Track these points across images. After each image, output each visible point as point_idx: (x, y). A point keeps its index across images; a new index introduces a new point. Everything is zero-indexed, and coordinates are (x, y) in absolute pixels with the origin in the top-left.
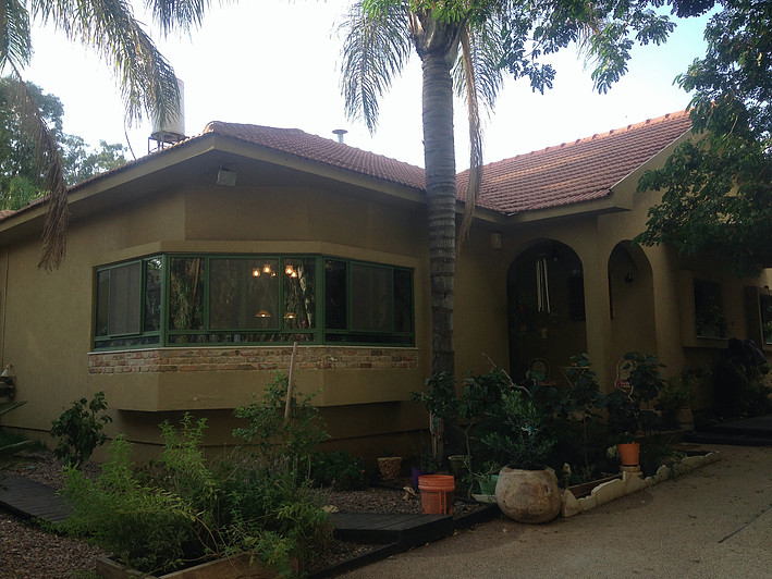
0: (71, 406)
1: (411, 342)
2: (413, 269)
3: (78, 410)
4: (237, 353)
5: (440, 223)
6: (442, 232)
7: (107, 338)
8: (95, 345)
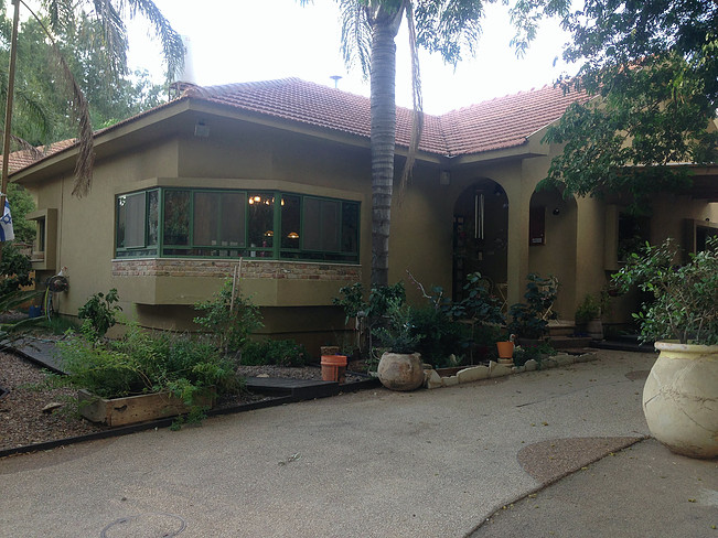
0: (91, 298)
1: (356, 260)
2: (360, 202)
3: (97, 301)
4: (213, 264)
5: (379, 166)
6: (380, 174)
7: (124, 249)
8: (117, 255)
